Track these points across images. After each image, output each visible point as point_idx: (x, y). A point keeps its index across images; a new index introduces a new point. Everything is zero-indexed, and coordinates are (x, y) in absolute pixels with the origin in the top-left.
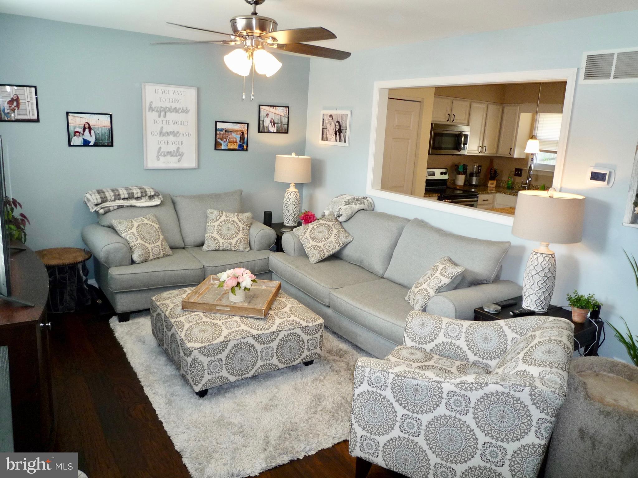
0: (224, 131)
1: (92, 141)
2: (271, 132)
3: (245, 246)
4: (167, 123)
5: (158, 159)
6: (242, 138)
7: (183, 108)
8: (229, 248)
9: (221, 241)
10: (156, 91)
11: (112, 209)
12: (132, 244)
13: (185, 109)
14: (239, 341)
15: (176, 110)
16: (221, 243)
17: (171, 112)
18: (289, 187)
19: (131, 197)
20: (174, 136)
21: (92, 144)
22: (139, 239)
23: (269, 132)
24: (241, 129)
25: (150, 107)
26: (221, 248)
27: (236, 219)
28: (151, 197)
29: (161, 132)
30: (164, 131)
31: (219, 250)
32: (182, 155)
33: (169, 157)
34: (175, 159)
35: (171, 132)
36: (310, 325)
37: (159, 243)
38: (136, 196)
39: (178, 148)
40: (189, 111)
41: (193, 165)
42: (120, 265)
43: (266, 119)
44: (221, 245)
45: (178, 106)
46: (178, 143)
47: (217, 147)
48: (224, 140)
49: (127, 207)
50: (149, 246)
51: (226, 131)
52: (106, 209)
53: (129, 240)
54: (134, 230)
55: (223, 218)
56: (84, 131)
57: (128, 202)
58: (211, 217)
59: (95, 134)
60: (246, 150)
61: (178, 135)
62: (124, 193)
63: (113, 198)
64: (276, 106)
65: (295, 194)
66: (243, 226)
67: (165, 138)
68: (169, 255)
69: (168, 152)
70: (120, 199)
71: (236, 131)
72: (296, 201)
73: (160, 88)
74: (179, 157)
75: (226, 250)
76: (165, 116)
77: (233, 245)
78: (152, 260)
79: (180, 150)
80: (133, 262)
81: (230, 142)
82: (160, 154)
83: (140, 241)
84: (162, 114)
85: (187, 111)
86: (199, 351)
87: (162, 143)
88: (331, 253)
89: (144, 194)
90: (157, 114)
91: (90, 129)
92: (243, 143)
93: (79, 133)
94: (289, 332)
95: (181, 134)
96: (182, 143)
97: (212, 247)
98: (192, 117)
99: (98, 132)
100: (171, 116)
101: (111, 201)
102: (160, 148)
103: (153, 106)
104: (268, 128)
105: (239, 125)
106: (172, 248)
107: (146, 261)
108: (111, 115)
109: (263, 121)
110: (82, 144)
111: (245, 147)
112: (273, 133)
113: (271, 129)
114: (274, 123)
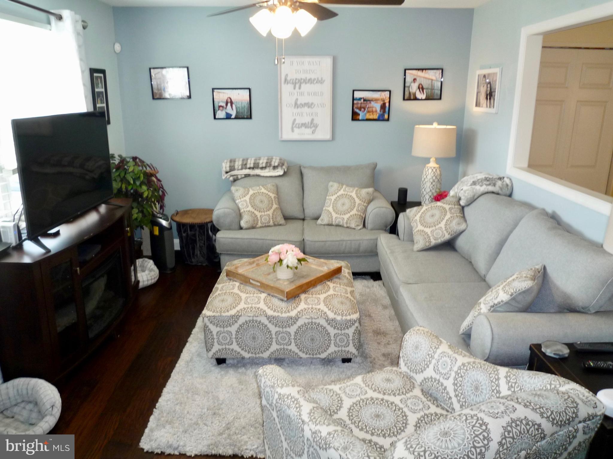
0: (362, 100)
1: (234, 114)
2: (419, 99)
3: (357, 223)
4: (302, 94)
5: (293, 131)
6: (383, 107)
7: (318, 78)
8: (341, 224)
9: (334, 215)
10: (292, 63)
11: (239, 177)
12: (242, 211)
13: (320, 79)
14: (251, 318)
15: (310, 81)
16: (334, 218)
17: (306, 83)
18: (429, 162)
19: (256, 166)
20: (309, 107)
21: (233, 117)
22: (250, 206)
23: (416, 99)
24: (382, 97)
25: (286, 80)
26: (334, 223)
27: (354, 195)
28: (275, 168)
29: (296, 104)
30: (299, 103)
31: (331, 225)
32: (316, 126)
33: (303, 128)
34: (309, 131)
35: (305, 104)
36: (339, 318)
37: (270, 212)
38: (261, 166)
39: (313, 120)
40: (324, 81)
41: (328, 136)
42: (229, 229)
43: (413, 84)
44: (334, 220)
45: (313, 76)
46: (312, 114)
47: (355, 116)
48: (362, 109)
49: (254, 176)
50: (258, 214)
51: (364, 100)
52: (235, 177)
53: (240, 206)
54: (247, 198)
55: (341, 192)
56: (227, 105)
57: (254, 171)
58: (331, 190)
59: (236, 108)
60: (388, 120)
61: (312, 106)
62: (250, 163)
63: (240, 167)
64: (426, 69)
65: (434, 170)
66: (360, 202)
67: (299, 110)
68: (280, 225)
69: (302, 124)
70: (246, 168)
71: (376, 100)
72: (434, 178)
73: (296, 60)
74: (313, 128)
75: (338, 226)
76: (300, 88)
77: (345, 221)
78: (261, 227)
79: (315, 122)
80: (241, 228)
81: (369, 112)
82: (294, 125)
83: (250, 208)
84: (297, 86)
85: (321, 81)
86: (209, 320)
87: (297, 114)
88: (439, 241)
89: (268, 165)
90: (292, 86)
91: (232, 103)
92: (384, 112)
93: (223, 107)
94: (310, 321)
95: (316, 105)
96: (317, 114)
97: (326, 222)
98: (327, 87)
99: (238, 106)
100: (306, 88)
101: (238, 170)
102: (295, 120)
103: (289, 78)
104: (415, 94)
105: (380, 93)
106: (287, 218)
107: (253, 227)
108: (250, 89)
109: (409, 87)
110: (225, 117)
111: (386, 116)
112: (422, 100)
113: (419, 95)
114: (423, 89)
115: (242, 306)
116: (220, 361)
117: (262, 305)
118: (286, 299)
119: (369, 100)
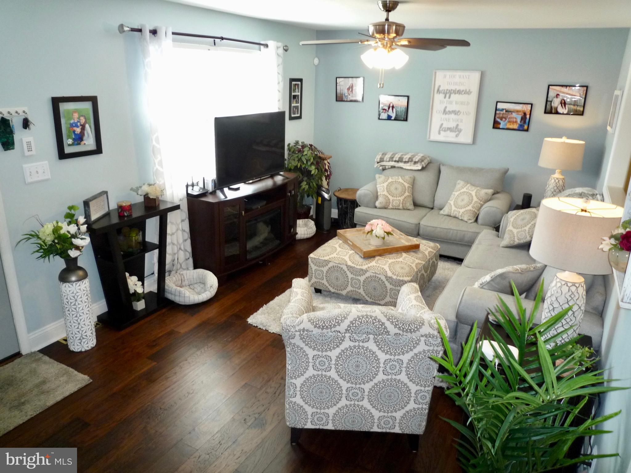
0: (504, 111)
1: (393, 116)
2: (560, 114)
3: (469, 218)
4: (451, 103)
5: (439, 133)
6: (524, 118)
7: (466, 90)
8: (457, 216)
9: (453, 208)
10: (445, 76)
11: (387, 167)
12: (379, 194)
13: (468, 91)
14: (337, 265)
15: (459, 92)
16: (452, 211)
17: (455, 94)
18: (554, 173)
19: (400, 160)
20: (455, 114)
21: (393, 118)
22: (386, 191)
23: (557, 113)
24: (523, 109)
25: (438, 90)
26: (452, 215)
27: (473, 193)
28: (415, 163)
29: (445, 111)
30: (447, 110)
31: (450, 216)
32: (460, 131)
33: (448, 132)
34: (453, 134)
35: (452, 111)
36: (395, 277)
37: (401, 198)
38: (404, 160)
39: (458, 125)
40: (471, 93)
41: (469, 140)
42: (367, 206)
43: (555, 99)
44: (452, 212)
45: (462, 88)
46: (457, 120)
47: (496, 125)
48: (504, 119)
49: (398, 167)
50: (391, 198)
51: (506, 111)
52: (384, 167)
53: (378, 190)
54: (385, 185)
55: (465, 190)
56: (389, 108)
57: (398, 164)
58: (458, 186)
59: (396, 112)
60: (527, 130)
61: (459, 114)
62: (396, 158)
63: (388, 160)
64: (570, 86)
65: (557, 181)
66: (477, 200)
67: (447, 116)
68: (409, 210)
69: (448, 128)
70: (392, 161)
71: (518, 112)
72: (556, 188)
73: (449, 73)
74: (457, 133)
75: (455, 217)
76: (449, 97)
77: (460, 215)
78: (392, 209)
79: (459, 127)
80: (376, 207)
81: (509, 122)
82: (441, 129)
83: (385, 193)
84: (448, 95)
85: (468, 93)
86: (311, 260)
87: (444, 119)
88: (522, 241)
89: (410, 160)
90: (443, 95)
91: (393, 107)
92: (525, 122)
93: (386, 110)
94: (374, 275)
95: (462, 113)
96: (461, 121)
97: (446, 213)
98: (473, 98)
99: (398, 110)
100: (454, 97)
101: (386, 161)
102: (442, 124)
103: (441, 89)
104: (556, 109)
105: (521, 105)
106: (416, 205)
107: (385, 208)
108: (408, 97)
109: (551, 102)
110: (387, 118)
111: (526, 127)
112: (563, 114)
113: (560, 110)
114: (565, 104)
115: (334, 255)
116: (318, 291)
117: (347, 258)
118: (363, 257)
119: (511, 112)
